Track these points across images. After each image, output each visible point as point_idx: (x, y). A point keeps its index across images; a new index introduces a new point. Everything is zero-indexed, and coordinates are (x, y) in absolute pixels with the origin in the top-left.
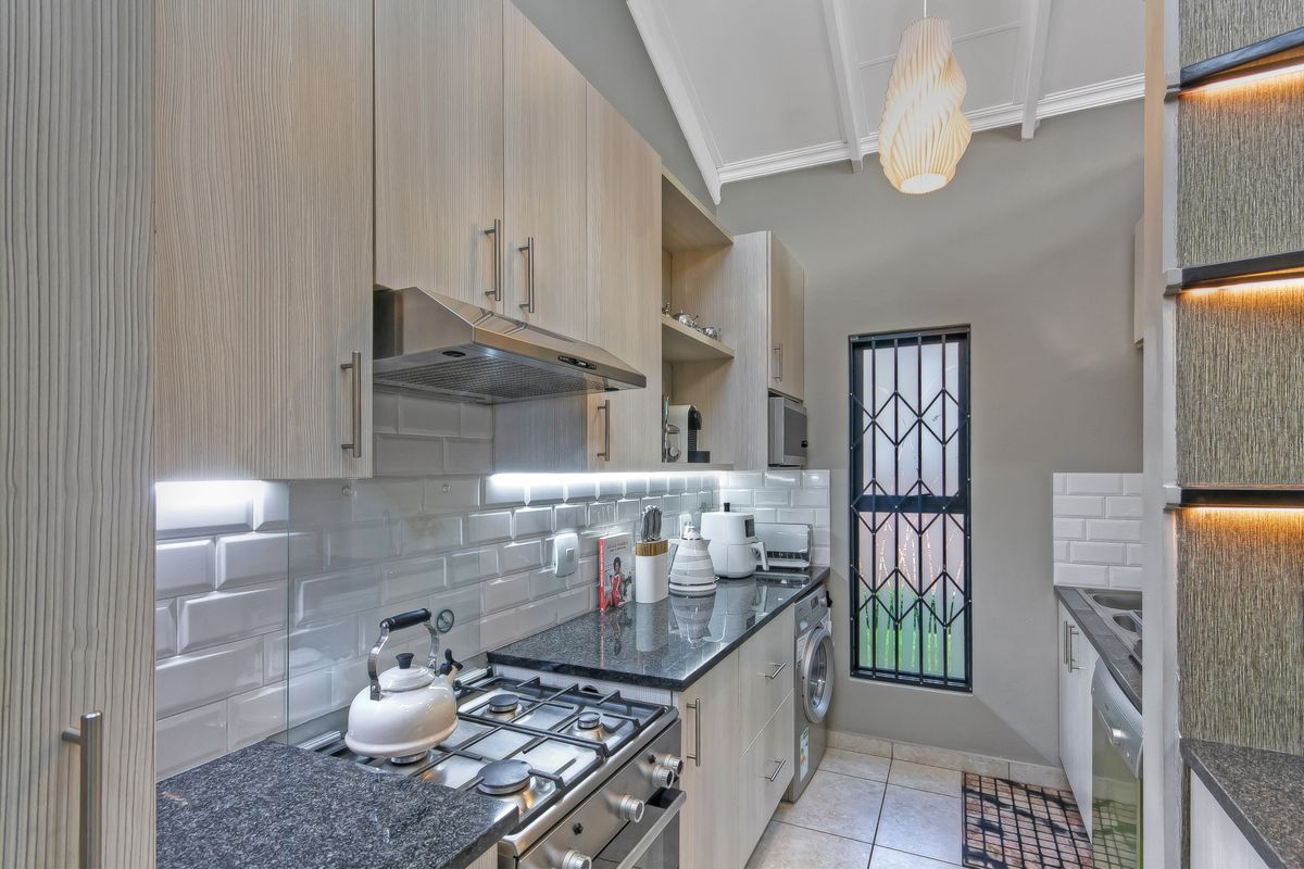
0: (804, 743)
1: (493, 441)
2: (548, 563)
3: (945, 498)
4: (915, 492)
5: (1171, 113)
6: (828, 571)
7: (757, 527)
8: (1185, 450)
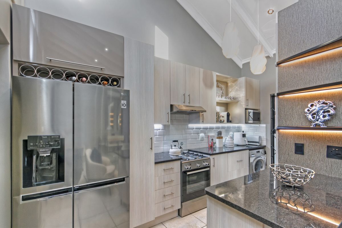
1: (189, 120)
2: (199, 138)
5: (277, 68)
6: (265, 146)
7: (246, 136)
8: (279, 121)
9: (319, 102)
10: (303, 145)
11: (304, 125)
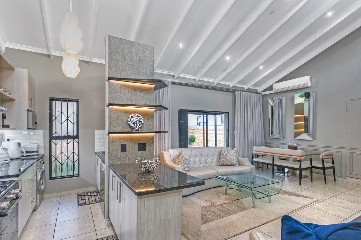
0: (38, 196)
3: (73, 136)
4: (66, 135)
5: (107, 82)
6: (43, 155)
7: (22, 145)
8: (109, 127)
9: (135, 115)
10: (126, 145)
11: (126, 130)
